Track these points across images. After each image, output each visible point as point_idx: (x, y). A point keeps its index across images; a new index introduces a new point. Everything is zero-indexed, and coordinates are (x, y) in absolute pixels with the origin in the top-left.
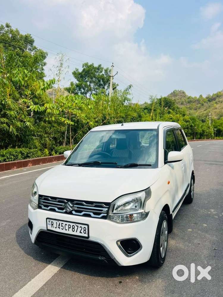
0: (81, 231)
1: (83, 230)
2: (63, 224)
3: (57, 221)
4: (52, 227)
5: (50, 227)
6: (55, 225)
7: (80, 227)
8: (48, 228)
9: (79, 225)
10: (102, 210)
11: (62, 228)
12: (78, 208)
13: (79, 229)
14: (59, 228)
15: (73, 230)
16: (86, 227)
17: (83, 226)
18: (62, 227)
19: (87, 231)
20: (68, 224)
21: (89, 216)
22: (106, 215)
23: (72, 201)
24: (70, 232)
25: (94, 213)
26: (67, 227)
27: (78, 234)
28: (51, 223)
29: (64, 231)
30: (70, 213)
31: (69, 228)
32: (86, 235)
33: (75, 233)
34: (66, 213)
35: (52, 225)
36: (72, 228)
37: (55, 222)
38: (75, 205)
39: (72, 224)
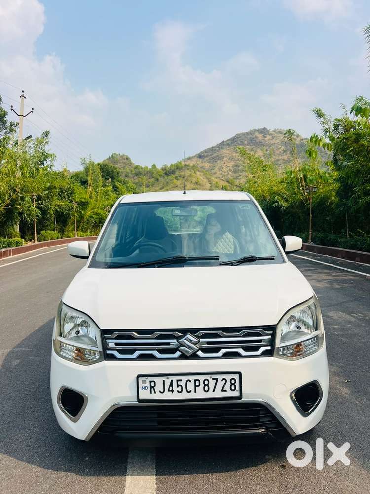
0: (224, 387)
1: (228, 384)
2: (181, 381)
3: (164, 378)
4: (151, 393)
5: (145, 394)
6: (159, 387)
7: (222, 380)
8: (141, 398)
9: (220, 377)
10: (260, 341)
11: (179, 389)
12: (208, 343)
13: (220, 385)
14: (172, 391)
15: (206, 388)
16: (236, 377)
17: (228, 377)
18: (180, 387)
19: (237, 384)
20: (193, 378)
21: (237, 355)
22: (269, 348)
23: (193, 331)
24: (200, 394)
25: (246, 349)
26: (191, 386)
27: (218, 394)
28: (148, 385)
29: (184, 396)
30: (195, 356)
31: (196, 386)
32: (236, 394)
33: (210, 395)
34: (183, 357)
35: (152, 387)
36: (203, 385)
37: (159, 381)
38: (202, 340)
39: (202, 378)
